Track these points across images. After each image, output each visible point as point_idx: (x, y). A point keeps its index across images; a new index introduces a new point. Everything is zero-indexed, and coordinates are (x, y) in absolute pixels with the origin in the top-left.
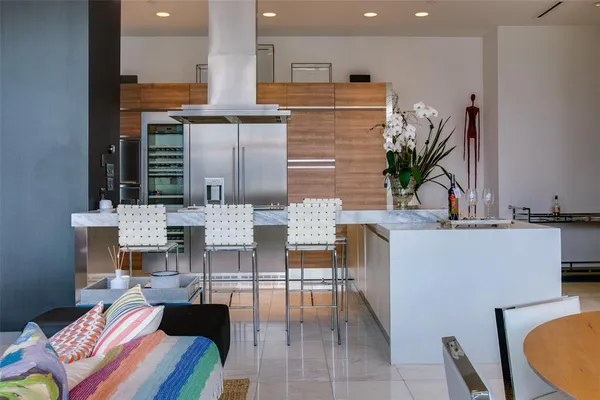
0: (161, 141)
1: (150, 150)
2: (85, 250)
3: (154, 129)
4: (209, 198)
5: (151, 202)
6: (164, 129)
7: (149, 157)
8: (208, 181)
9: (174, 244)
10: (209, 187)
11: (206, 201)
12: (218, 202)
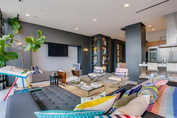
0: (152, 52)
1: (150, 53)
2: (141, 70)
3: (151, 50)
4: (163, 62)
5: (150, 62)
6: (153, 50)
7: (150, 55)
8: (163, 59)
9: (158, 70)
10: (163, 60)
11: (163, 63)
12: (166, 63)
